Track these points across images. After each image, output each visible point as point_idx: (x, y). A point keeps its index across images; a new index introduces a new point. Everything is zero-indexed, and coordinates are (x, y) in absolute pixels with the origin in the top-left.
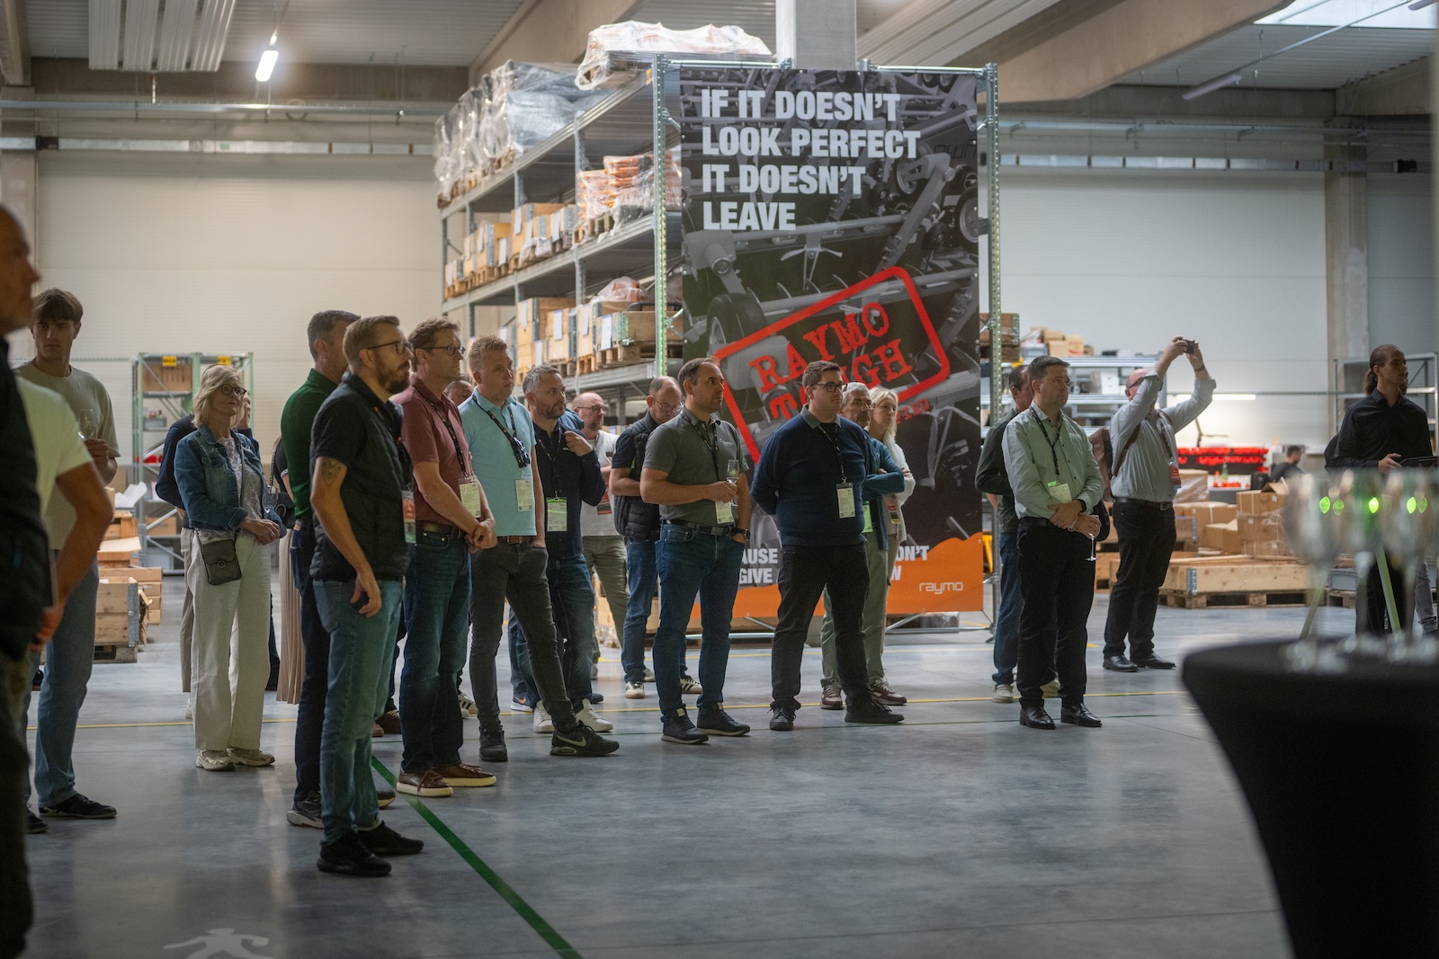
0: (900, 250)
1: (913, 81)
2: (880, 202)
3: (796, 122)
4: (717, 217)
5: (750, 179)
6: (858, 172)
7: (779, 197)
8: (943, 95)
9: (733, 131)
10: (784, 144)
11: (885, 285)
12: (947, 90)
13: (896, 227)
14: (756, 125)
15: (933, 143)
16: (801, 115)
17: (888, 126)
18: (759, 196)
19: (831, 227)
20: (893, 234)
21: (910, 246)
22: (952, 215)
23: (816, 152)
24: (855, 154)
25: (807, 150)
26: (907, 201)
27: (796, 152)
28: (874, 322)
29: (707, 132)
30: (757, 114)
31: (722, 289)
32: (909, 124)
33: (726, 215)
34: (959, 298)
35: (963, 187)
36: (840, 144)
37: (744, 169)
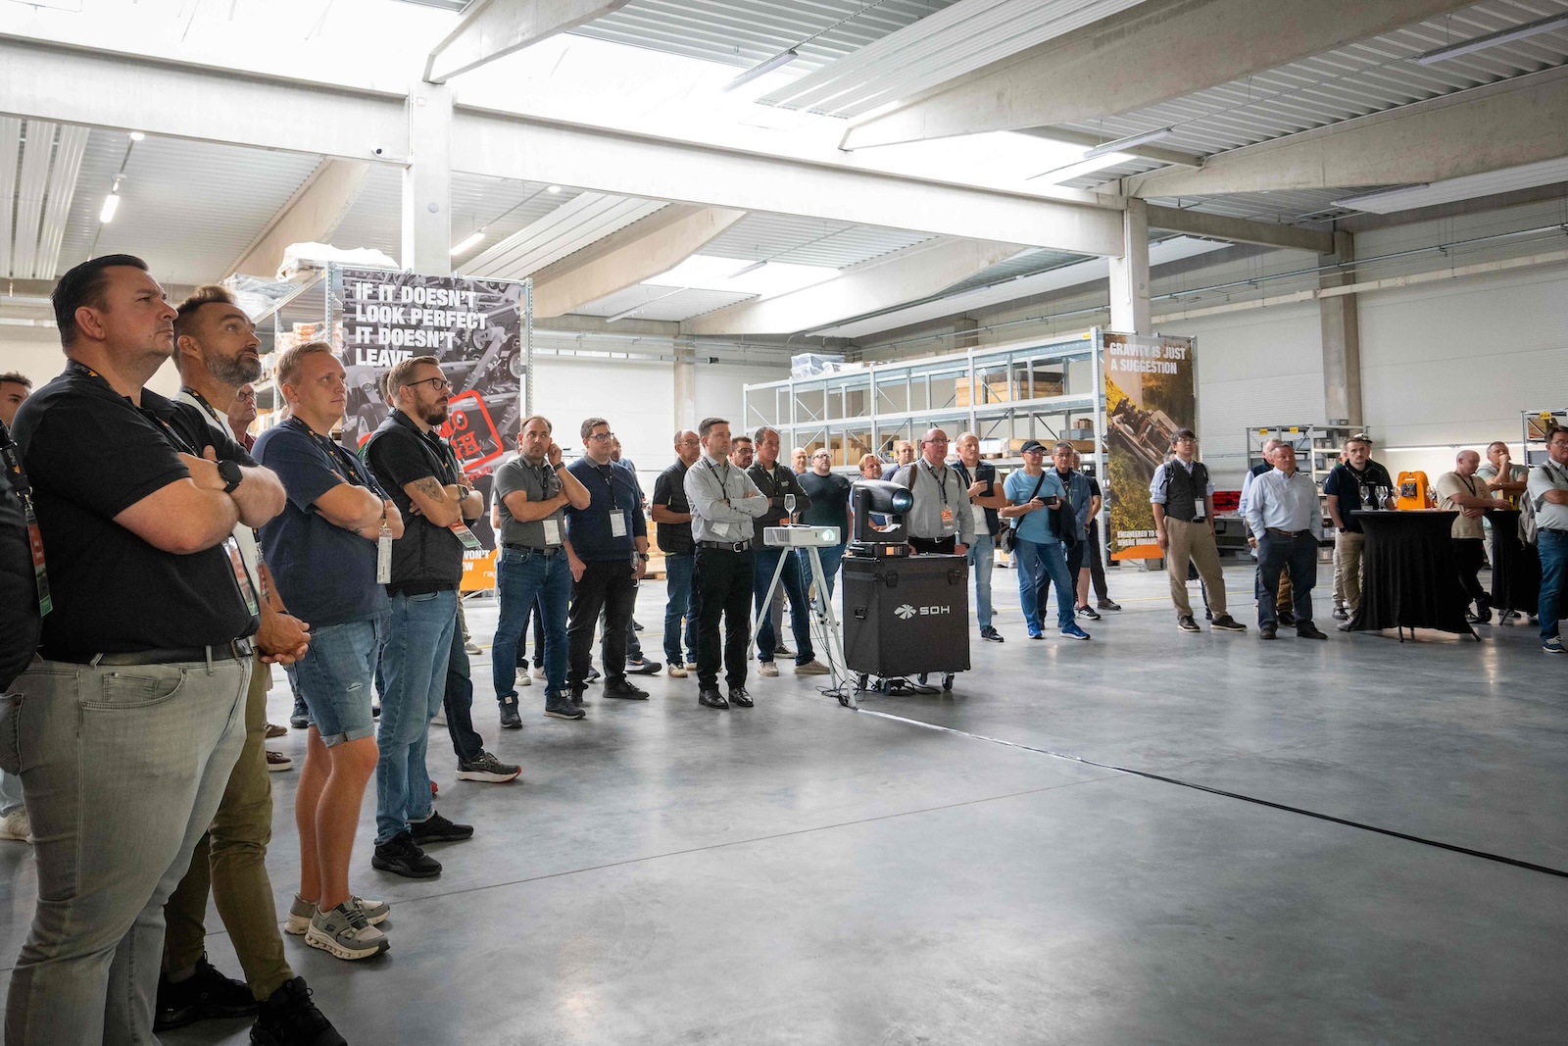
0: (475, 381)
1: (484, 285)
2: (464, 353)
3: (414, 305)
4: (364, 358)
5: (385, 337)
6: (451, 335)
7: (403, 348)
8: (501, 294)
9: (375, 308)
10: (408, 317)
11: (466, 400)
12: (503, 291)
13: (473, 368)
14: (389, 305)
15: (495, 321)
16: (417, 301)
17: (469, 310)
18: (391, 347)
20: (471, 372)
21: (480, 379)
22: (505, 362)
23: (426, 323)
24: (449, 325)
25: (420, 321)
26: (483, 352)
27: (414, 322)
28: (459, 422)
29: (359, 308)
30: (390, 299)
31: (367, 401)
32: (481, 309)
33: (370, 357)
34: (509, 409)
35: (512, 346)
36: (440, 319)
37: (381, 330)
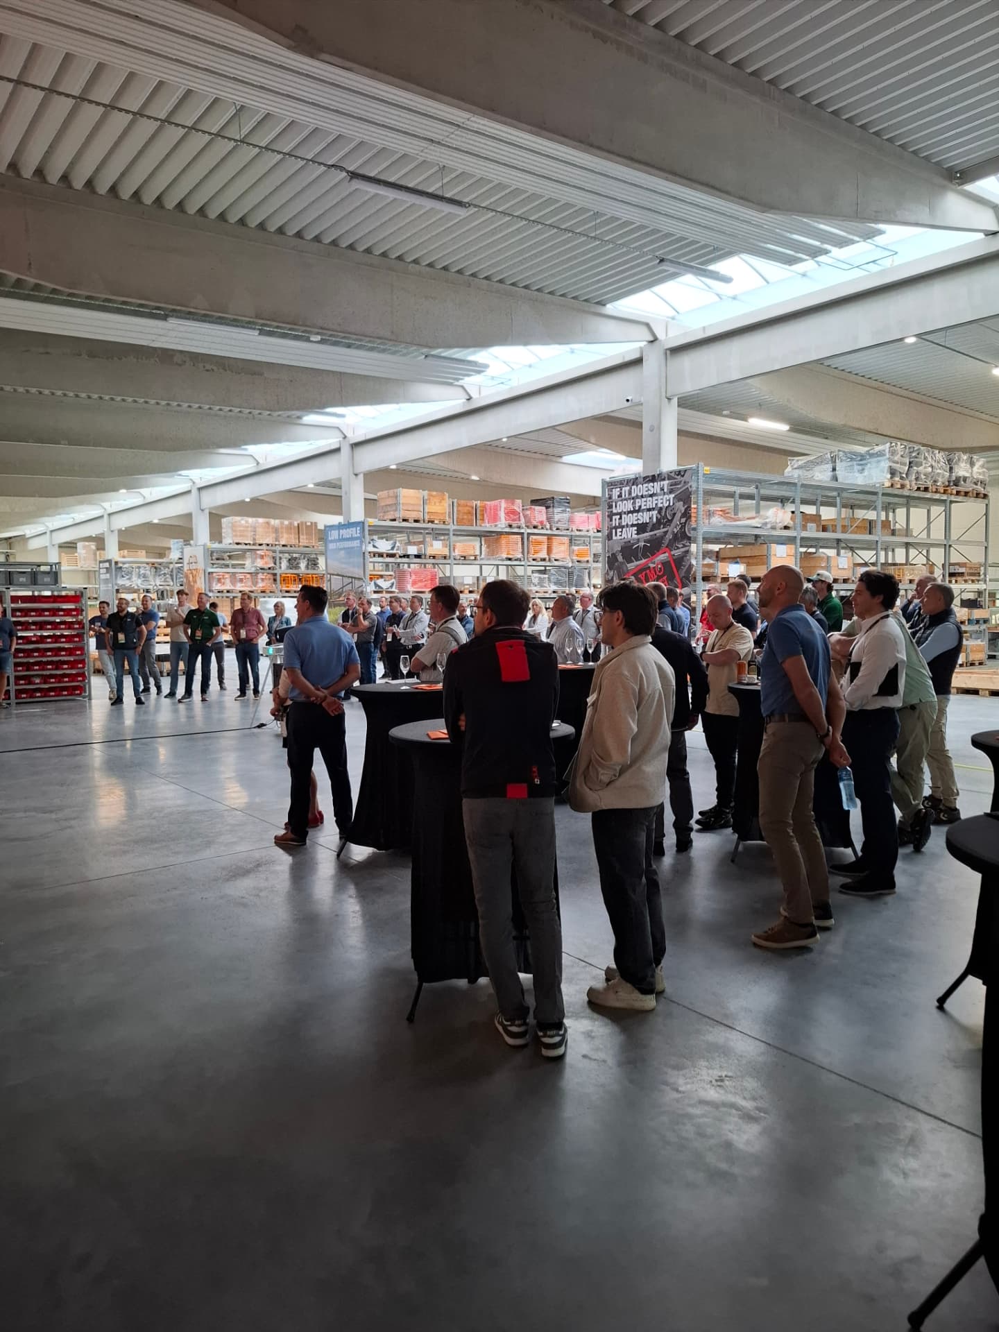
0: (666, 541)
1: (673, 475)
2: (661, 524)
3: (637, 497)
4: (616, 535)
5: (625, 520)
6: (655, 513)
7: (633, 525)
8: (682, 478)
9: (621, 503)
10: (635, 505)
11: (662, 556)
12: (683, 476)
13: (666, 533)
14: (627, 499)
15: (678, 498)
16: (638, 494)
17: (664, 494)
18: (627, 526)
19: (646, 535)
20: (665, 536)
21: (670, 540)
22: (683, 525)
23: (643, 507)
24: (654, 506)
25: (640, 507)
26: (670, 521)
27: (637, 508)
28: (659, 570)
29: (614, 504)
30: (627, 495)
31: (617, 560)
32: (671, 492)
33: (619, 534)
34: (685, 559)
35: (687, 514)
36: (650, 503)
37: (623, 516)
